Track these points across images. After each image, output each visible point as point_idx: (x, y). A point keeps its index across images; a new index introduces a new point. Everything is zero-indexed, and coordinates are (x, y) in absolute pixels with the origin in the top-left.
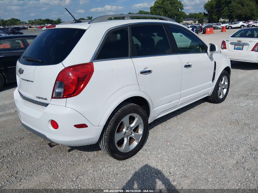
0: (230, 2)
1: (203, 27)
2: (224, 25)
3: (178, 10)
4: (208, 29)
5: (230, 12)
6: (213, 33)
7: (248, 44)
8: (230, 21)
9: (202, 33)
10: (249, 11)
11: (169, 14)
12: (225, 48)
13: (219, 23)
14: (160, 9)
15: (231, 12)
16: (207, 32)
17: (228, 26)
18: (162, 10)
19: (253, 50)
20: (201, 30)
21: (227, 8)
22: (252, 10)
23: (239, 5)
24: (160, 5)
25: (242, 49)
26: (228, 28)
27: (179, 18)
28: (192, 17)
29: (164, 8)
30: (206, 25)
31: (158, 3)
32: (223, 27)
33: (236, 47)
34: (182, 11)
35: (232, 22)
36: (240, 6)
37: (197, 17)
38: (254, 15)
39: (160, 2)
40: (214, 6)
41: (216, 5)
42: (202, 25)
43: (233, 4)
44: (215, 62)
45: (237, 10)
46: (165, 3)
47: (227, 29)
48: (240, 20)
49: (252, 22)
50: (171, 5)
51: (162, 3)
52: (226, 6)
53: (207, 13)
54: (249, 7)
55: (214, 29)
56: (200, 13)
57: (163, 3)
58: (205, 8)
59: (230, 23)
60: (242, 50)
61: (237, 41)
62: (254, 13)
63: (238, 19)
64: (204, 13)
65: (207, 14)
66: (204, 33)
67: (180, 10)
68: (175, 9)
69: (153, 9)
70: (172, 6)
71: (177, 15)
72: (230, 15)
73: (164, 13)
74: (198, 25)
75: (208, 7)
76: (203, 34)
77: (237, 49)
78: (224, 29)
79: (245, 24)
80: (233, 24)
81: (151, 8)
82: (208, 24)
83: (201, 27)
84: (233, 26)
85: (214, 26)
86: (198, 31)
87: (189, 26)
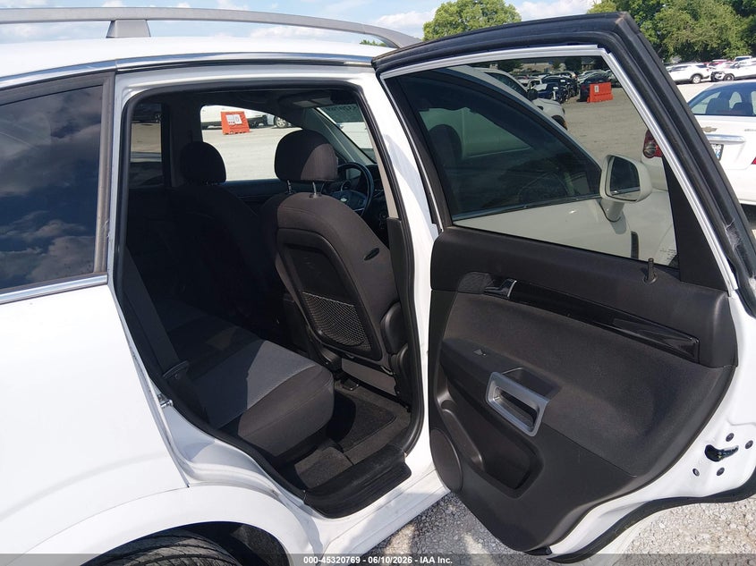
0: (658, 7)
1: (581, 80)
4: (596, 88)
5: (658, 35)
6: (611, 99)
7: (738, 140)
9: (578, 101)
10: (713, 32)
14: (452, 31)
15: (662, 37)
16: (591, 95)
18: (459, 31)
20: (576, 89)
21: (648, 24)
22: (721, 29)
23: (683, 16)
24: (453, 18)
29: (465, 27)
30: (589, 75)
31: (446, 11)
36: (687, 17)
38: (729, 44)
39: (455, 9)
42: (577, 74)
43: (667, 11)
44: (635, 237)
45: (679, 29)
46: (468, 11)
48: (687, 59)
49: (724, 65)
50: (486, 18)
51: (459, 13)
52: (645, 18)
54: (714, 20)
55: (613, 86)
57: (461, 11)
60: (720, 159)
62: (730, 39)
63: (682, 57)
66: (584, 98)
69: (431, 30)
70: (489, 19)
72: (660, 46)
74: (564, 74)
76: (580, 103)
79: (705, 72)
80: (671, 71)
81: (427, 26)
82: (595, 72)
83: (574, 81)
86: (566, 92)
87: (540, 78)
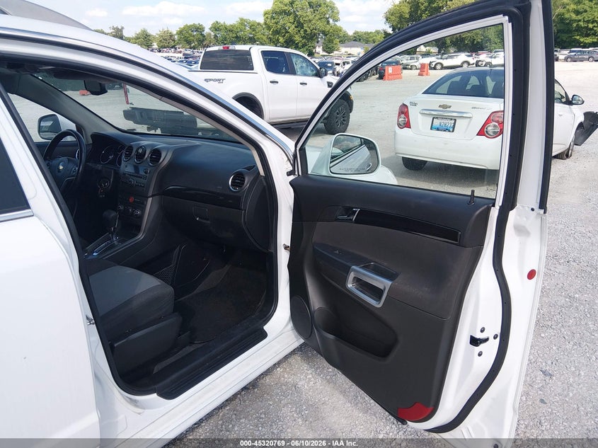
2: (426, 60)
3: (328, 22)
4: (390, 69)
6: (401, 78)
7: (467, 115)
8: (439, 52)
9: (378, 79)
11: (306, 31)
12: (408, 125)
13: (415, 56)
14: (286, 18)
16: (386, 74)
17: (434, 64)
18: (291, 18)
19: (481, 133)
24: (286, 8)
25: (451, 130)
26: (435, 68)
27: (331, 41)
28: (360, 40)
29: (297, 16)
31: (282, 3)
32: (423, 66)
33: (437, 122)
34: (338, 24)
35: (443, 54)
37: (371, 39)
38: (489, 40)
40: (407, 16)
41: (410, 13)
46: (298, 3)
47: (431, 69)
48: (460, 50)
49: (485, 55)
50: (312, 10)
51: (292, 4)
53: (390, 31)
55: (404, 68)
56: (378, 32)
58: (387, 20)
59: (440, 56)
60: (453, 131)
61: (440, 106)
62: (490, 36)
63: (457, 48)
64: (385, 33)
65: (390, 34)
66: (381, 77)
67: (331, 21)
68: (320, 19)
69: (269, 16)
70: (314, 11)
71: (324, 33)
73: (296, 27)
75: (393, 18)
76: (379, 81)
77: (438, 129)
78: (425, 70)
79: (472, 60)
80: (447, 59)
81: (266, 13)
84: (446, 63)
85: (405, 62)
